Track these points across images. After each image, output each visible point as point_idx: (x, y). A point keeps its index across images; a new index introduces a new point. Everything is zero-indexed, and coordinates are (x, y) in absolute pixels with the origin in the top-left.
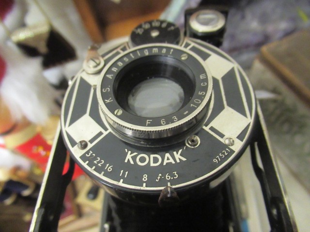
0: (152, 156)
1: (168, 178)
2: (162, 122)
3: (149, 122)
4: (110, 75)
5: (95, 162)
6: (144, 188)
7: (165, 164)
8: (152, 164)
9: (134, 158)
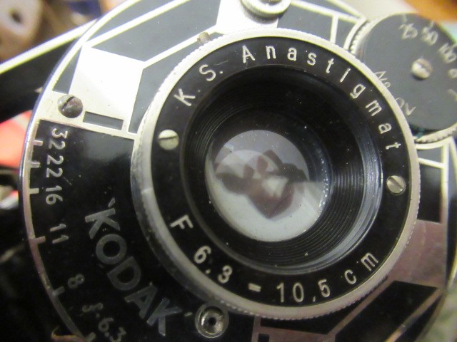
0: (130, 262)
1: (104, 326)
2: (201, 251)
3: (185, 223)
4: (250, 55)
5: (50, 158)
6: (54, 294)
7: (128, 300)
8: (112, 275)
9: (105, 229)
